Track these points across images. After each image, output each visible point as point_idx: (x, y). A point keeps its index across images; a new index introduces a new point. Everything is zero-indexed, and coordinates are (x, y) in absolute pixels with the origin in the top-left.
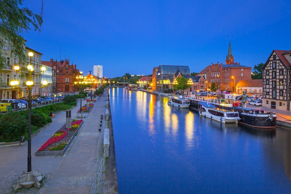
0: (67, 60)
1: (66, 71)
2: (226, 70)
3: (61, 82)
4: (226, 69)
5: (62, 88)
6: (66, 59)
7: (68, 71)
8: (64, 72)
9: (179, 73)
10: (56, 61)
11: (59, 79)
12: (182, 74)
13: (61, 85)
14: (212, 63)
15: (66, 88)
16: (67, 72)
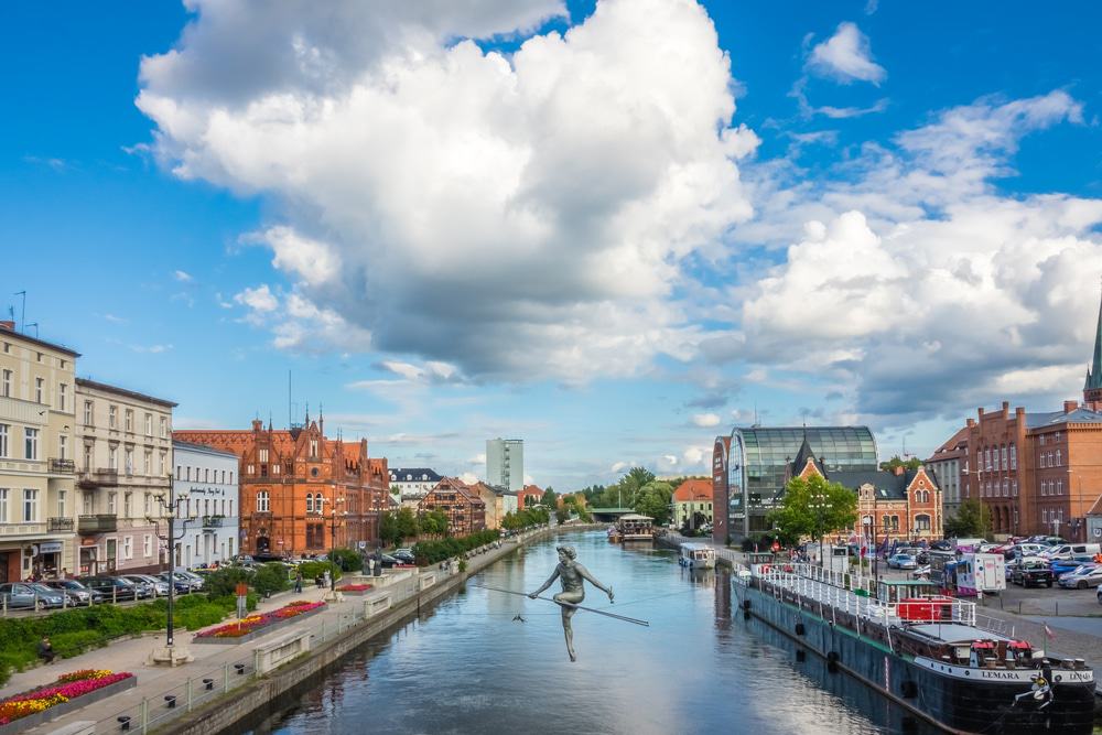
0: (314, 423)
1: (311, 467)
2: (1042, 438)
3: (288, 513)
4: (1045, 434)
5: (293, 535)
6: (307, 420)
7: (318, 466)
8: (300, 471)
9: (810, 461)
10: (271, 430)
11: (280, 503)
12: (826, 462)
13: (288, 523)
14: (980, 410)
15: (309, 536)
16: (315, 472)
